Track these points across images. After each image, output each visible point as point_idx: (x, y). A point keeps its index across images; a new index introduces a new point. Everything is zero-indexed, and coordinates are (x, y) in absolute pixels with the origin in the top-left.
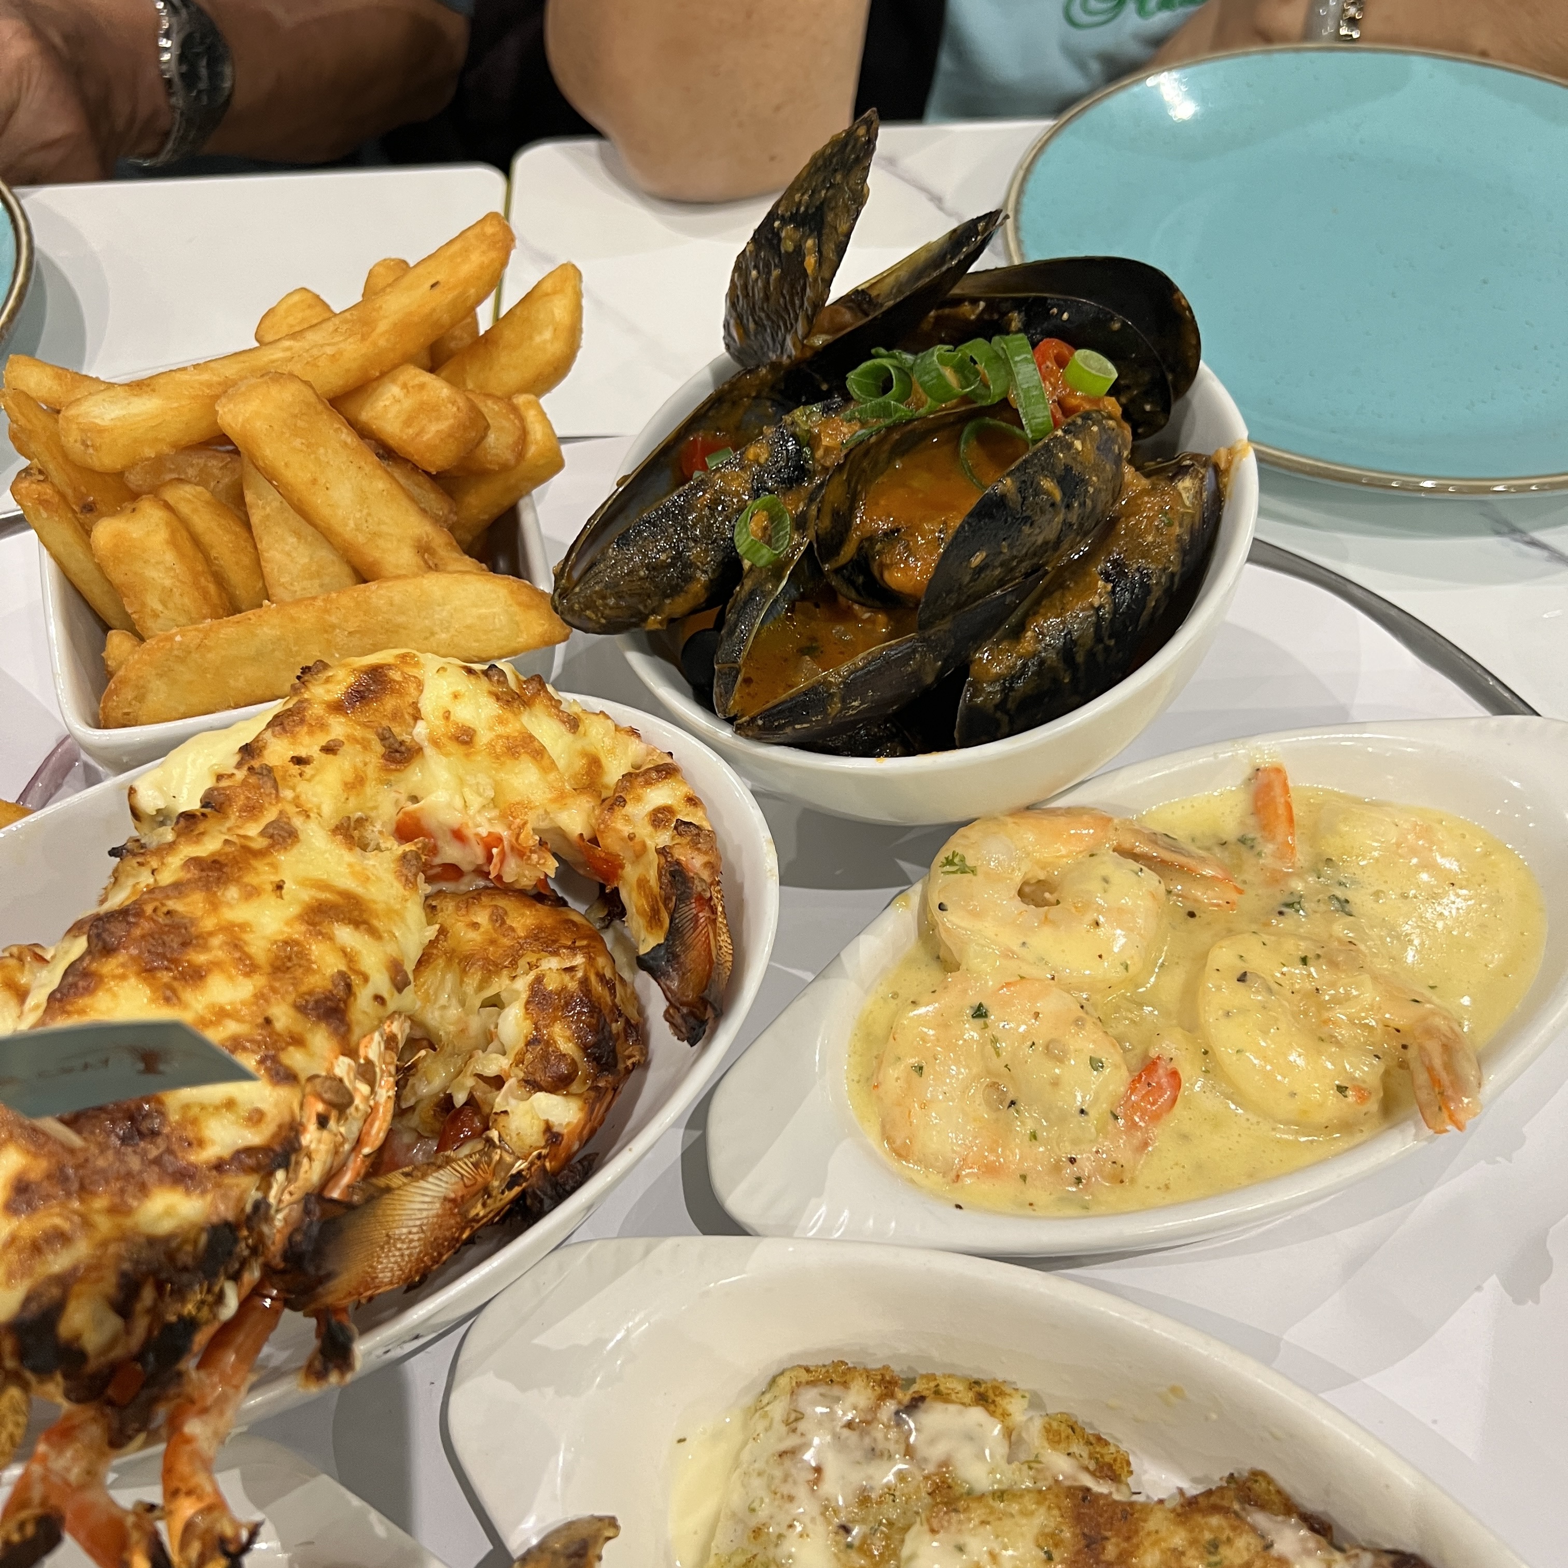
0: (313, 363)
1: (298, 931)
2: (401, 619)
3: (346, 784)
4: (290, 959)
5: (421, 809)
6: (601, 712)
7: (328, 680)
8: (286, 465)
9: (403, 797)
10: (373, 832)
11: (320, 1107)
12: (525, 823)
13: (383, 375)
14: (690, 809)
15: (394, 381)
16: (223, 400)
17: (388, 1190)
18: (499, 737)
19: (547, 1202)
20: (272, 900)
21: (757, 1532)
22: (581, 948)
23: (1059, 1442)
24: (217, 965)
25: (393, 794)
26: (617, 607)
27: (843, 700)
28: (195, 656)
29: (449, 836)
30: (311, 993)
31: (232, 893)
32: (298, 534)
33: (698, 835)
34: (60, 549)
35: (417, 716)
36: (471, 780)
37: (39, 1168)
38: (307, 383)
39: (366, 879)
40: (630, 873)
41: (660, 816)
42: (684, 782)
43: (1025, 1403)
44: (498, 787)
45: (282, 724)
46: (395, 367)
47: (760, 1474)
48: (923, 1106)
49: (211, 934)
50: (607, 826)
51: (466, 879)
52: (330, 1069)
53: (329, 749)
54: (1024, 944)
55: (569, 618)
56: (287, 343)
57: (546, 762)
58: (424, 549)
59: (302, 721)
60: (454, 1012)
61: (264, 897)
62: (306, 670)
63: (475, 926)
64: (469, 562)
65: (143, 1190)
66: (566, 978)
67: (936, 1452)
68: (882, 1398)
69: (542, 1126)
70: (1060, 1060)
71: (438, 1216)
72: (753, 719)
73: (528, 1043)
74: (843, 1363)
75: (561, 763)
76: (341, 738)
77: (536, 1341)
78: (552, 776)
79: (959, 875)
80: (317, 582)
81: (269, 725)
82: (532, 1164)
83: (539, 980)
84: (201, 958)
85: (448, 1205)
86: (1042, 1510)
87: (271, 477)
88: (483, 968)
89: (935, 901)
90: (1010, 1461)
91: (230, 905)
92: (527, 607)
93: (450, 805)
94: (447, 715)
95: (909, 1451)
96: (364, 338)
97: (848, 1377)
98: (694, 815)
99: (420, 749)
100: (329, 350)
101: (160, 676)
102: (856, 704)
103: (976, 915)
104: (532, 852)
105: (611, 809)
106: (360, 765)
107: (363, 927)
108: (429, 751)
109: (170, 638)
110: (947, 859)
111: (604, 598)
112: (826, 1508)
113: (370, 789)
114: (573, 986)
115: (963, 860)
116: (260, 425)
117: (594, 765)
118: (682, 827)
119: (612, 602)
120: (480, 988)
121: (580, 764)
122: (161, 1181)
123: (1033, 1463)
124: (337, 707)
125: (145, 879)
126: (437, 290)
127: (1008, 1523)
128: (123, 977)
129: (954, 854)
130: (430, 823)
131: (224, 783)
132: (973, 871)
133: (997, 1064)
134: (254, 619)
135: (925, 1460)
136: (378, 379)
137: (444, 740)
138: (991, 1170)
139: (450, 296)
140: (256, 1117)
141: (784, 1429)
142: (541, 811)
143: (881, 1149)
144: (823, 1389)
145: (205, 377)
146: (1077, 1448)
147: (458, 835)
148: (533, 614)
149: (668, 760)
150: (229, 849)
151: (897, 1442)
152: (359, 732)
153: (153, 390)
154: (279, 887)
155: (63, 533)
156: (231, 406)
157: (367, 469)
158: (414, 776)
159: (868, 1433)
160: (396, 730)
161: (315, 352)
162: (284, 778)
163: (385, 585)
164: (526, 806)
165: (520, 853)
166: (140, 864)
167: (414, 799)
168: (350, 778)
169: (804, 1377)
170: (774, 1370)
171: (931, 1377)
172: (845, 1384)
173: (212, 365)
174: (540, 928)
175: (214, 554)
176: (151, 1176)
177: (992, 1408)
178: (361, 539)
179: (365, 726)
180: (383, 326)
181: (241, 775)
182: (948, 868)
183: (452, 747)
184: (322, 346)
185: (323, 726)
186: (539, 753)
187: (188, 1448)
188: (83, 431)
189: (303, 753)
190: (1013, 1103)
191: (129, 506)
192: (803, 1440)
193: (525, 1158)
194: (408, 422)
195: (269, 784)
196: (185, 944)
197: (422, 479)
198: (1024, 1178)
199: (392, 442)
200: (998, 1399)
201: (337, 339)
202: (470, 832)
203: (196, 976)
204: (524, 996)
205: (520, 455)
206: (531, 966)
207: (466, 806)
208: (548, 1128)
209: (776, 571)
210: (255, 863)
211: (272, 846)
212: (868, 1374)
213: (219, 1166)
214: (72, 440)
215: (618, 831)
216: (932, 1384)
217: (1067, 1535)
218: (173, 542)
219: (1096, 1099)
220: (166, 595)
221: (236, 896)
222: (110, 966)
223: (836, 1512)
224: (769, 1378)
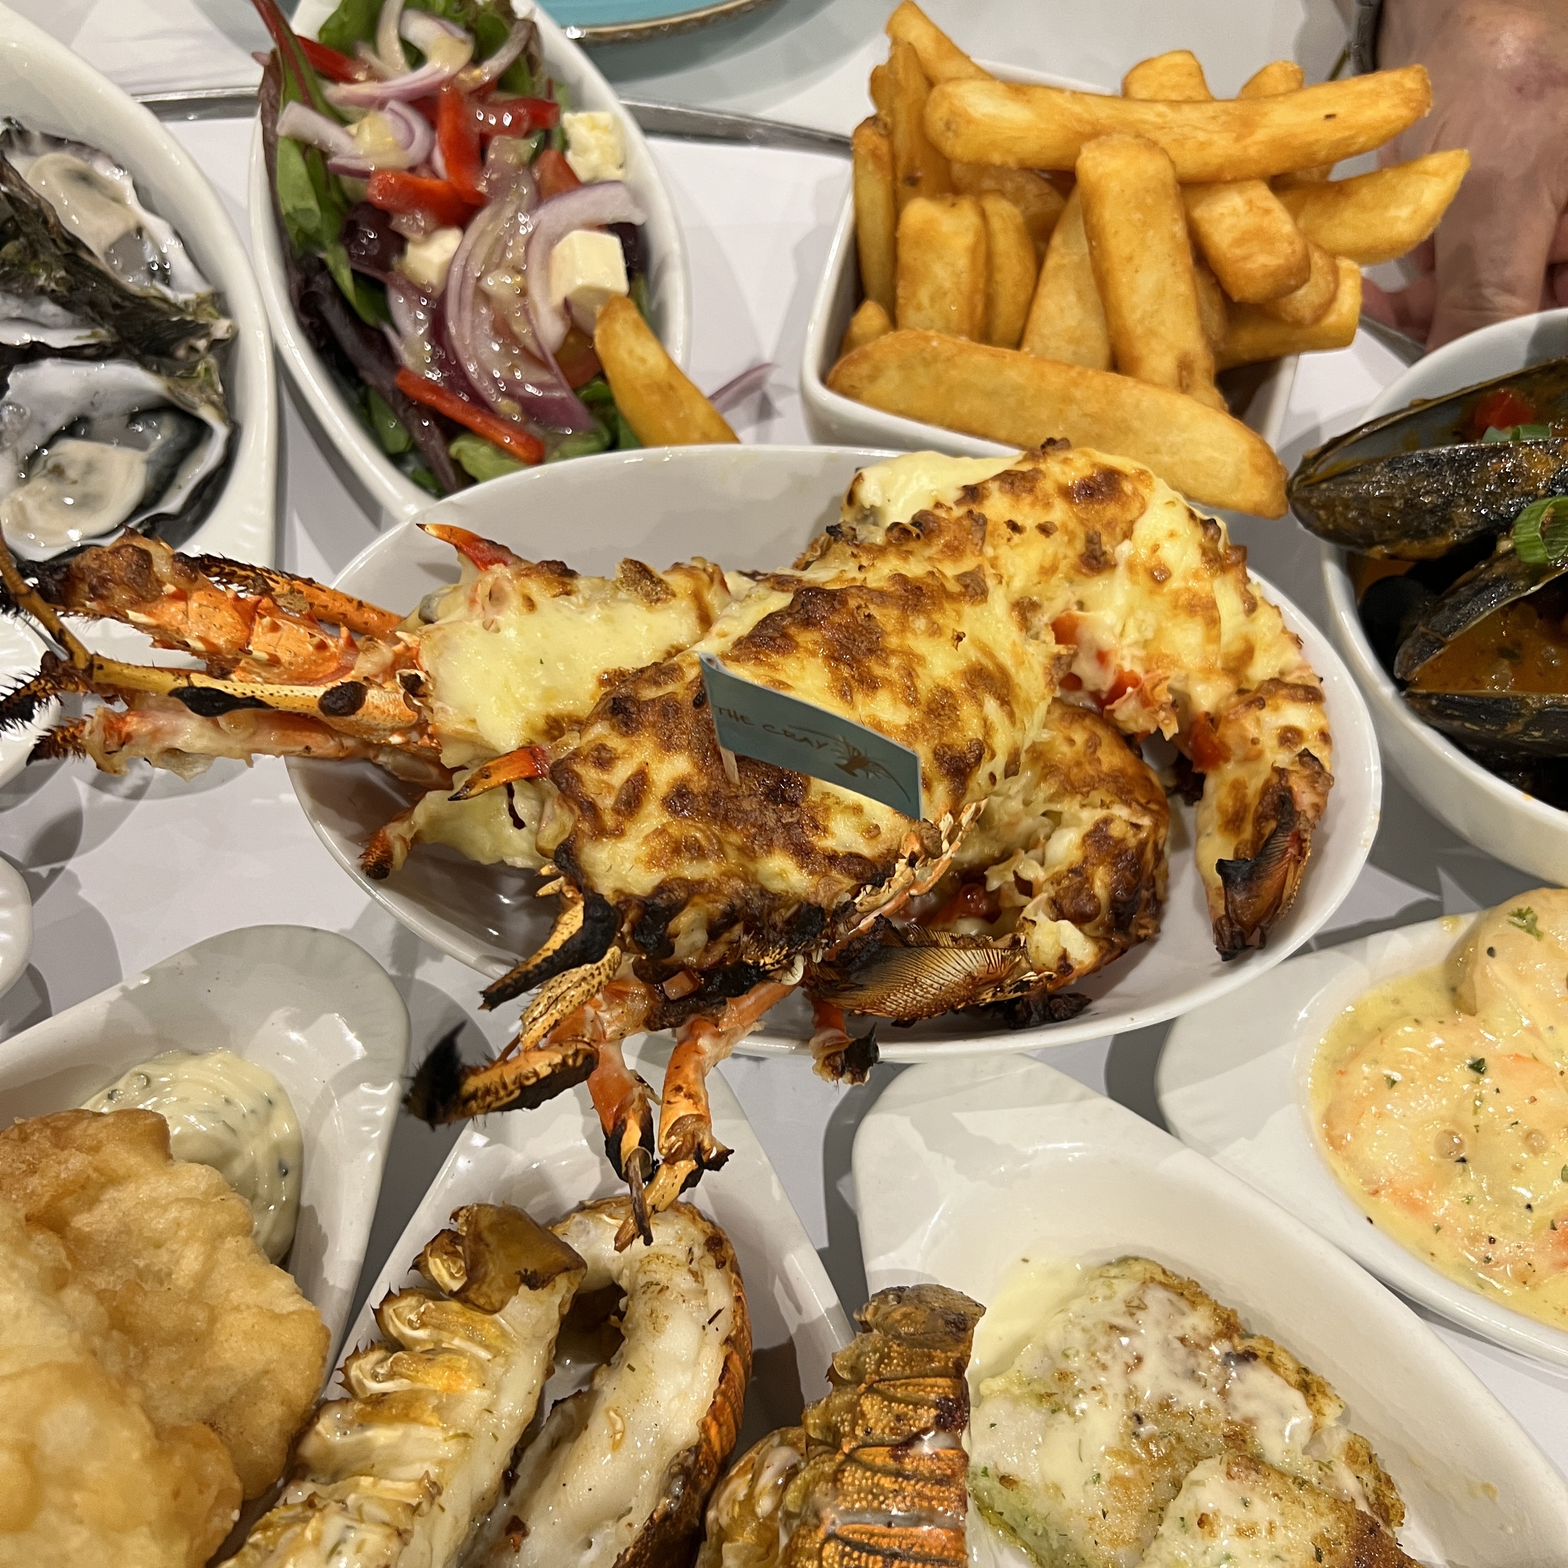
0: (1181, 142)
1: (958, 685)
2: (1136, 424)
3: (1042, 567)
4: (943, 707)
5: (1085, 618)
6: (1277, 607)
7: (1066, 461)
8: (1116, 233)
9: (1074, 599)
10: (1042, 620)
11: (917, 847)
12: (1167, 678)
13: (1235, 181)
14: (1319, 743)
15: (1241, 192)
16: (1092, 144)
17: (936, 944)
18: (1188, 589)
19: (1035, 1017)
20: (948, 647)
21: (1064, 1376)
22: (1151, 812)
23: (1355, 1462)
24: (888, 682)
25: (1070, 594)
26: (1355, 521)
27: (1527, 726)
28: (940, 366)
29: (1093, 653)
30: (950, 747)
31: (920, 623)
32: (1080, 295)
33: (1319, 774)
34: (865, 203)
35: (1128, 534)
36: (1140, 614)
37: (699, 784)
38: (1173, 163)
39: (1021, 663)
40: (1231, 770)
41: (1290, 736)
42: (1325, 715)
43: (1339, 1412)
44: (1159, 631)
45: (1012, 484)
46: (1248, 178)
47: (1084, 1330)
48: (1379, 1115)
49: (893, 652)
50: (1237, 719)
51: (1079, 694)
52: (938, 821)
53: (1045, 530)
54: (1551, 1028)
55: (1299, 506)
56: (1161, 108)
57: (1214, 632)
58: (1185, 366)
59: (1031, 491)
60: (1016, 805)
61: (942, 639)
62: (1051, 442)
63: (1071, 742)
64: (1215, 395)
65: (769, 848)
66: (1131, 832)
67: (1248, 1408)
68: (1220, 1335)
69: (1059, 953)
70: (1536, 1151)
71: (957, 984)
72: (1429, 696)
73: (1071, 871)
74: (1198, 1285)
75: (1225, 638)
76: (1057, 523)
77: (957, 1115)
78: (1211, 648)
79: (1522, 932)
80: (1072, 348)
81: (999, 477)
82: (1040, 980)
83: (1107, 821)
84: (878, 670)
85: (969, 980)
86: (1332, 1517)
87: (1094, 235)
88: (1061, 782)
89: (1488, 941)
90: (1305, 1451)
91: (914, 632)
92: (1259, 471)
93: (1111, 629)
94: (1155, 548)
95: (1223, 1393)
96: (1238, 139)
97: (1199, 1300)
98: (1321, 751)
99: (1115, 566)
100: (1202, 136)
101: (901, 367)
102: (1536, 734)
103: (1521, 978)
104: (1161, 708)
105: (1249, 704)
106: (1061, 556)
107: (1006, 707)
108: (1121, 570)
109: (927, 339)
110: (1520, 911)
111: (1347, 507)
112: (1131, 1392)
113: (1054, 580)
114: (1132, 842)
115: (1535, 920)
116: (1114, 186)
117: (1247, 654)
118: (1306, 757)
119: (1353, 514)
120: (1051, 799)
121: (1237, 647)
122: (785, 847)
123: (1325, 1466)
124: (1066, 493)
125: (852, 572)
126: (1330, 123)
127: (1296, 1508)
128: (814, 654)
129: (1529, 911)
130: (1084, 633)
131: (942, 513)
132: (1539, 935)
133: (1470, 1120)
134: (1008, 359)
135: (1235, 1408)
136: (1227, 183)
137: (1140, 570)
138: (1414, 1207)
139: (1339, 135)
140: (873, 832)
141: (1123, 1308)
142: (1183, 673)
143: (1317, 1128)
144: (1174, 1298)
145: (1077, 109)
146: (1367, 1477)
147: (1102, 657)
148: (1260, 481)
149: (1316, 684)
150: (929, 581)
151: (1217, 1377)
152: (1073, 524)
153: (1029, 101)
154: (959, 638)
155: (876, 191)
156: (1097, 154)
157: (1180, 268)
158: (1096, 586)
159: (1195, 1356)
160: (1104, 538)
161: (1186, 130)
162: (992, 535)
163: (1141, 386)
164: (1174, 662)
165: (1146, 701)
166: (854, 555)
167: (1081, 605)
168: (1047, 564)
169: (1160, 1277)
170: (1130, 1252)
171: (1269, 1342)
172: (1193, 1304)
173: (1087, 98)
174: (1122, 772)
175: (998, 277)
176: (779, 837)
177: (1311, 1400)
178: (1139, 330)
179: (1082, 522)
180: (1261, 135)
181: (959, 512)
182: (1516, 919)
183: (1143, 578)
184: (1196, 128)
185: (1048, 505)
186: (1213, 622)
187: (696, 1057)
188: (953, 112)
189: (1019, 521)
190: (1463, 1160)
191: (950, 197)
192: (1136, 1327)
193: (1038, 973)
194: (1240, 241)
195: (979, 535)
196: (871, 651)
197: (1217, 297)
198: (1438, 1229)
199: (1212, 252)
200: (1319, 1397)
201: (1211, 127)
202: (1114, 661)
203: (870, 684)
204: (1087, 827)
205: (1318, 319)
206: (1103, 805)
207: (1122, 634)
208: (1064, 956)
209: (1536, 572)
210: (947, 606)
211: (963, 595)
212: (1216, 1307)
213: (832, 858)
214: (937, 116)
215: (1245, 729)
216: (1268, 1349)
217: (1343, 1549)
218: (973, 251)
219: (1546, 1204)
220: (938, 295)
221: (923, 627)
222: (806, 638)
223: (1137, 1400)
224: (1122, 1254)
